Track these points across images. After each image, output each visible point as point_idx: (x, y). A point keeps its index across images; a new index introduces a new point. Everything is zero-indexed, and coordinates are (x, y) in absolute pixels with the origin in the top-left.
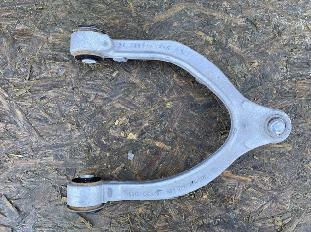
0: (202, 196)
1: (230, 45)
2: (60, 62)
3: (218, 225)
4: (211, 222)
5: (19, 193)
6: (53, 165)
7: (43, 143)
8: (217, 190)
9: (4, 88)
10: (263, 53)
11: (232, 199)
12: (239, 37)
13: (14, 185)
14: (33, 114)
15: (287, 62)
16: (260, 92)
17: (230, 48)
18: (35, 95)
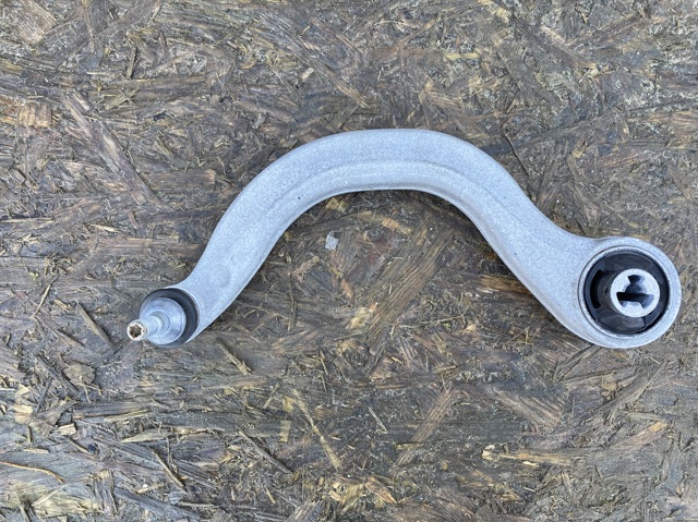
0: (465, 327)
1: (544, 28)
2: (198, 43)
3: (493, 382)
4: (479, 376)
5: (108, 302)
6: (176, 251)
7: (159, 207)
8: (496, 316)
9: (81, 92)
10: (610, 50)
11: (524, 336)
12: (563, 12)
13: (99, 285)
14: (140, 149)
15: (658, 71)
16: (597, 130)
17: (543, 35)
18: (145, 110)
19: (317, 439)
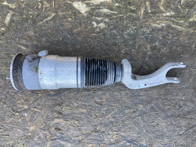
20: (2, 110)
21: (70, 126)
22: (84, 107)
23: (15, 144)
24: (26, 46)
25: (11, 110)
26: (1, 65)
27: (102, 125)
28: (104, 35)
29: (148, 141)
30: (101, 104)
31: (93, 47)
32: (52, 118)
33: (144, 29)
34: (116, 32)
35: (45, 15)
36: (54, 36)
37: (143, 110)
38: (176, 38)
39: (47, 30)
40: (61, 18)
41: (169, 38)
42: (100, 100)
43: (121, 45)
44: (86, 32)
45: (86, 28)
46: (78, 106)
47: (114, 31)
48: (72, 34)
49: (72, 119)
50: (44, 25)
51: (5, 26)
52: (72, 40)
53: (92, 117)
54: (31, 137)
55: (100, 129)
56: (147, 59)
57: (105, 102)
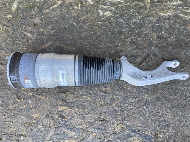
19: (28, 139)
20: (6, 97)
21: (74, 114)
22: (88, 95)
23: (18, 131)
24: (32, 33)
25: (15, 97)
26: (7, 51)
27: (106, 114)
28: (110, 23)
29: (153, 131)
30: (106, 93)
31: (99, 35)
32: (56, 106)
33: (150, 18)
34: (121, 20)
35: (51, 3)
36: (60, 24)
37: (148, 100)
38: (183, 27)
39: (53, 17)
40: (68, 6)
41: (176, 27)
42: (105, 89)
43: (127, 33)
44: (92, 20)
45: (92, 16)
46: (82, 94)
47: (120, 20)
48: (78, 22)
49: (76, 106)
50: (51, 13)
51: (12, 13)
52: (78, 27)
53: (96, 105)
54: (35, 125)
55: (104, 118)
56: (153, 48)
57: (110, 90)
